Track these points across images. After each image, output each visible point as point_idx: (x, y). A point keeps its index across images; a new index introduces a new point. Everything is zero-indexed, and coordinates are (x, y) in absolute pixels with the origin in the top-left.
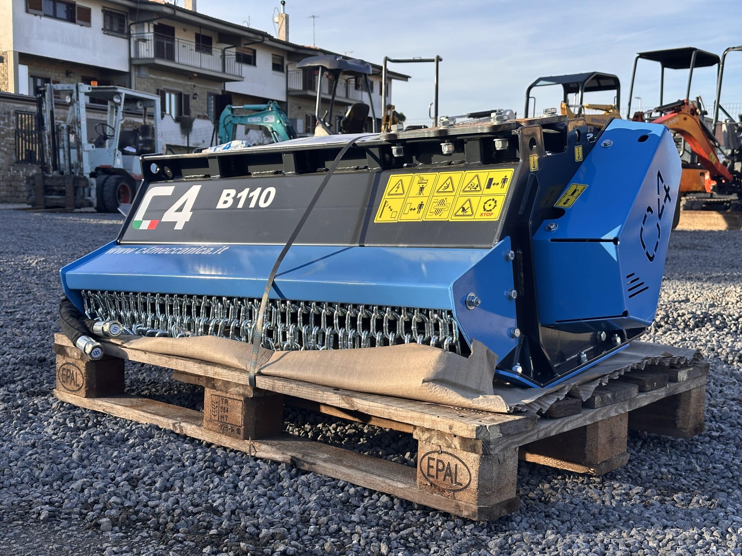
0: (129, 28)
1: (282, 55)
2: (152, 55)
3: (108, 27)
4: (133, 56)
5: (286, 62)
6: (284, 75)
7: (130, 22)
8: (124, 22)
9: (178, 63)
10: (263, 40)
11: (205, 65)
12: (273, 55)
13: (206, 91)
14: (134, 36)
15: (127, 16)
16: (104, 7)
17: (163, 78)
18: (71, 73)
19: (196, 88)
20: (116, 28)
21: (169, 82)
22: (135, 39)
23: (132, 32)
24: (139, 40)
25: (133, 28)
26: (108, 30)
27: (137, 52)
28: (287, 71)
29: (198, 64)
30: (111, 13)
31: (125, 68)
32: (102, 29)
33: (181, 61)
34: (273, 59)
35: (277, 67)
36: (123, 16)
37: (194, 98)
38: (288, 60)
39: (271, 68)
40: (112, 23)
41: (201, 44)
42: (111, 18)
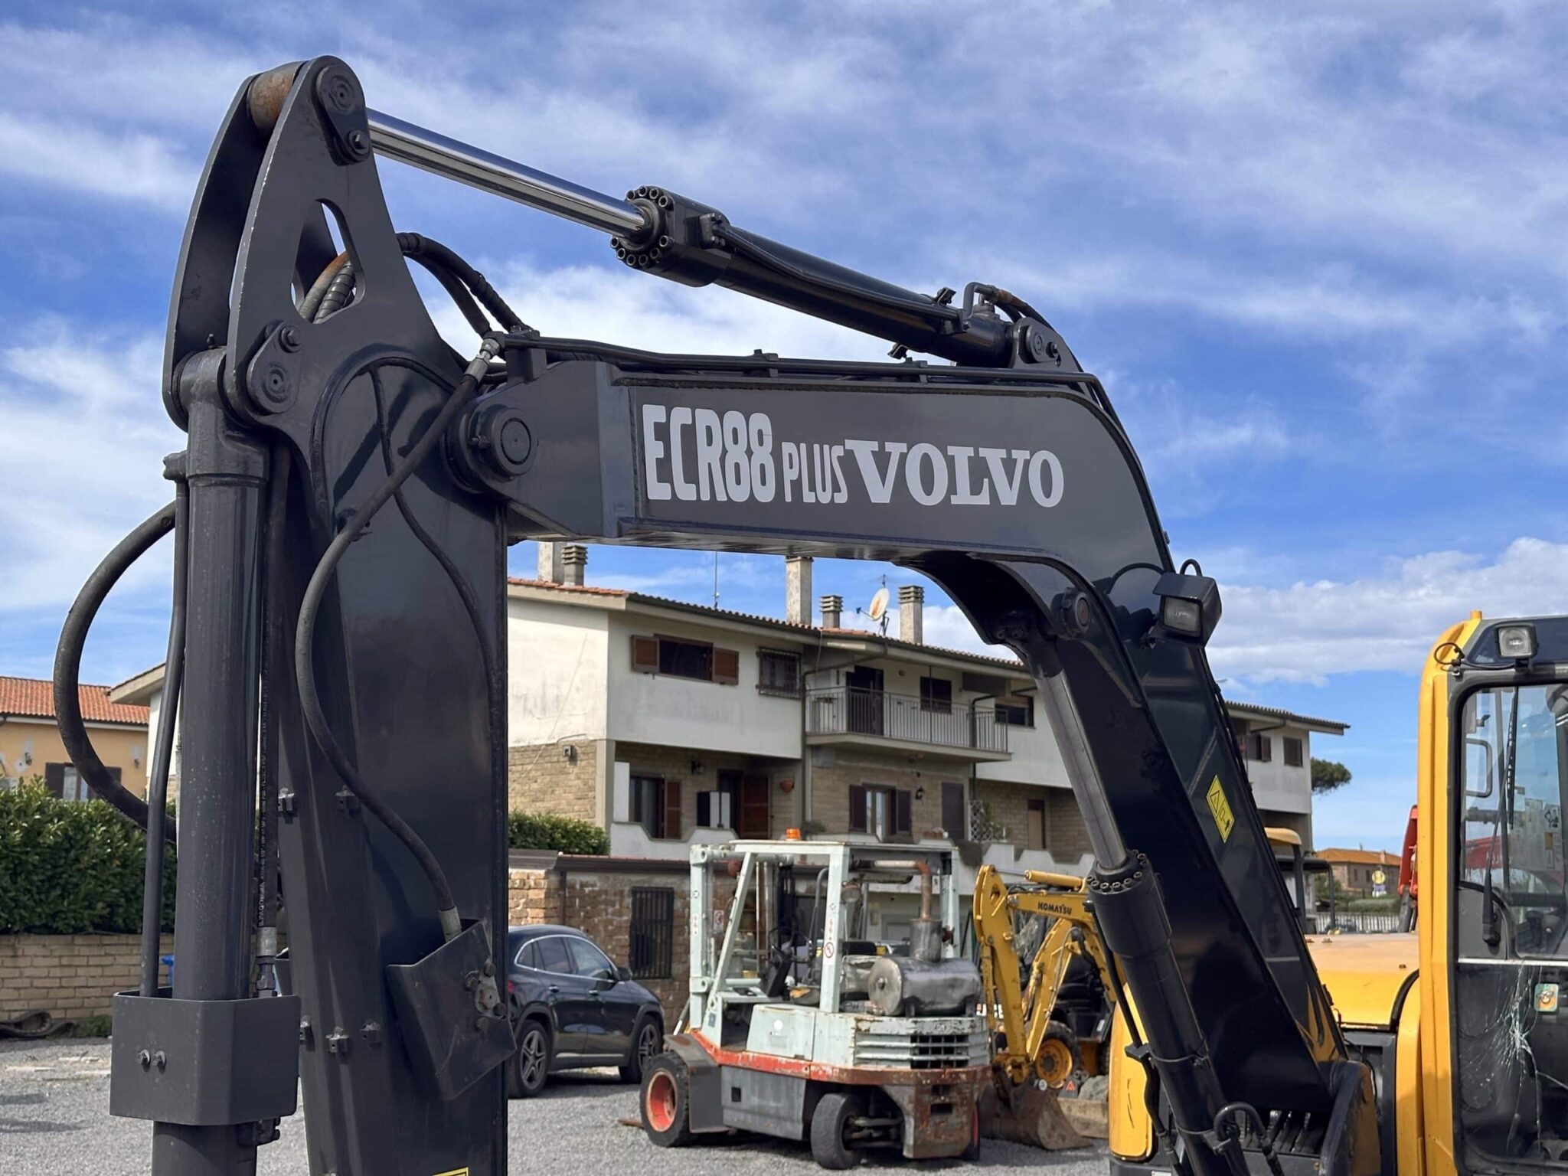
0: (803, 680)
2: (843, 726)
3: (767, 682)
4: (808, 729)
7: (806, 668)
8: (794, 670)
9: (890, 739)
11: (939, 738)
13: (940, 782)
14: (812, 693)
15: (800, 659)
16: (761, 648)
17: (862, 765)
18: (699, 766)
19: (921, 778)
20: (779, 682)
21: (872, 770)
22: (813, 699)
23: (808, 688)
24: (819, 700)
25: (809, 679)
26: (767, 687)
27: (816, 721)
29: (925, 736)
30: (773, 656)
31: (794, 751)
32: (757, 687)
33: (895, 735)
36: (793, 659)
37: (918, 798)
40: (773, 675)
41: (931, 699)
42: (773, 666)
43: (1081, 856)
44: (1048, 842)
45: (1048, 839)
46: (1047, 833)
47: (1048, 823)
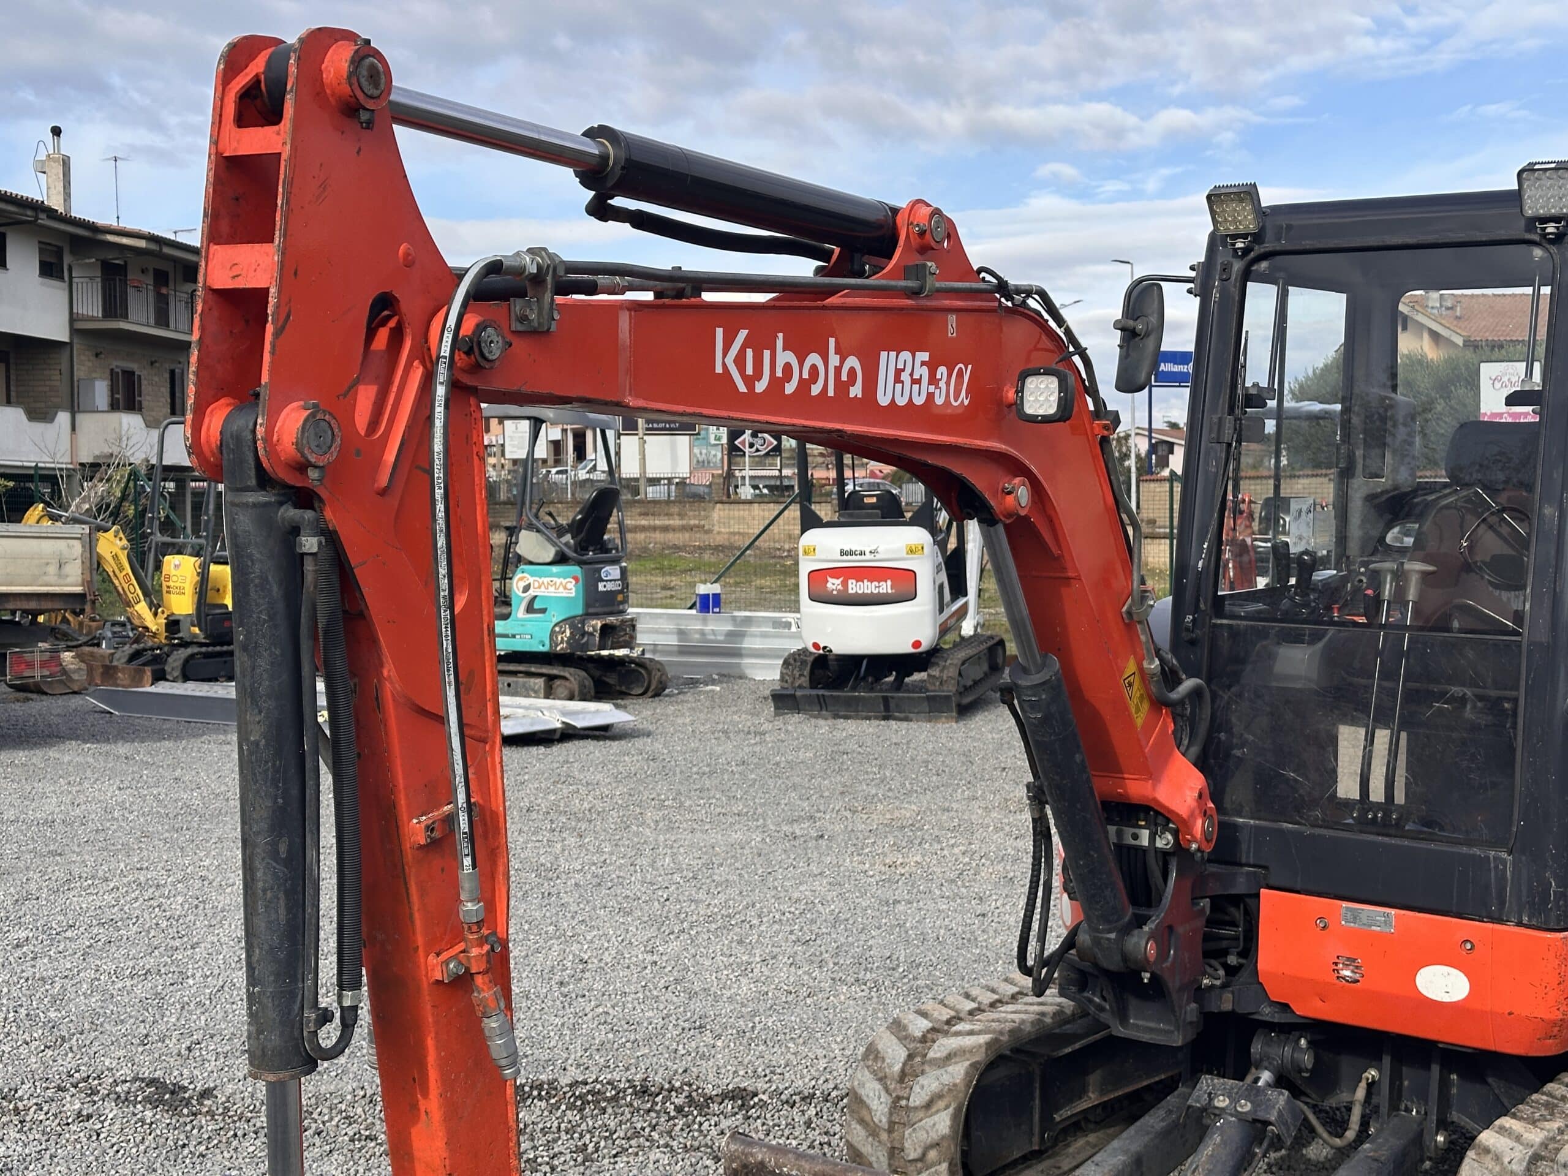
1: (59, 244)
5: (67, 259)
6: (67, 284)
10: (37, 218)
12: (40, 242)
28: (71, 278)
34: (41, 251)
35: (50, 269)
38: (73, 252)
39: (38, 272)
43: (56, 414)
44: (13, 399)
45: (13, 394)
46: (12, 388)
47: (13, 377)
